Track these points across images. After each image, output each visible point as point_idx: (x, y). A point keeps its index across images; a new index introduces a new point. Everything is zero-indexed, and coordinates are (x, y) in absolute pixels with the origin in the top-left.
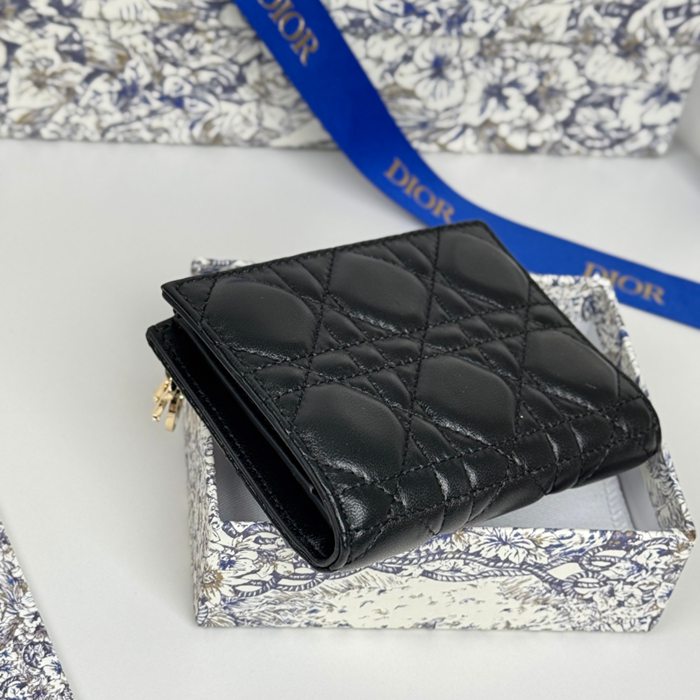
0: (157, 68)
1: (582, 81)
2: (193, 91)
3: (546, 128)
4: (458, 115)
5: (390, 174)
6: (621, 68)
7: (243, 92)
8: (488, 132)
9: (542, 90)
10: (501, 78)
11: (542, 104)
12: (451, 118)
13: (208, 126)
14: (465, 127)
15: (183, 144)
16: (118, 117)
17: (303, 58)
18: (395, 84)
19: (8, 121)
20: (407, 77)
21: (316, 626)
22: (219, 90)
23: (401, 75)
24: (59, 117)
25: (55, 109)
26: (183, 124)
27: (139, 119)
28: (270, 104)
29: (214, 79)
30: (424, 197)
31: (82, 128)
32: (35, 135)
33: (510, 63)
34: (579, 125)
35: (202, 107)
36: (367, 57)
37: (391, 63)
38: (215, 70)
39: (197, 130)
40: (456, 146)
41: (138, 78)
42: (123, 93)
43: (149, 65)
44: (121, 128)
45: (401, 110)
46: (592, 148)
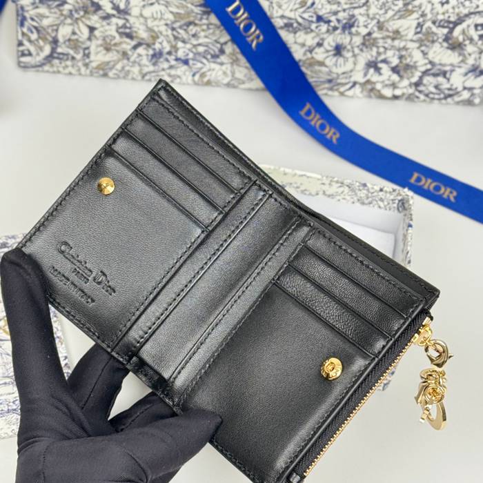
0: (174, 43)
1: (427, 61)
2: (194, 56)
3: (404, 87)
4: (351, 77)
6: (450, 55)
7: (223, 58)
8: (369, 87)
9: (401, 65)
10: (376, 58)
11: (402, 73)
12: (346, 78)
13: (203, 75)
14: (355, 84)
15: (188, 84)
16: (151, 68)
17: (254, 45)
18: (313, 58)
19: (90, 67)
20: (319, 54)
22: (209, 57)
23: (316, 53)
24: (119, 66)
26: (189, 74)
27: (163, 70)
28: (238, 65)
29: (206, 51)
31: (131, 73)
32: (105, 75)
33: (382, 50)
34: (425, 85)
35: (199, 65)
36: (296, 43)
37: (309, 47)
38: (207, 46)
39: (197, 77)
40: (350, 93)
41: (163, 48)
42: (154, 56)
43: (169, 42)
44: (153, 74)
45: (316, 72)
46: (433, 99)
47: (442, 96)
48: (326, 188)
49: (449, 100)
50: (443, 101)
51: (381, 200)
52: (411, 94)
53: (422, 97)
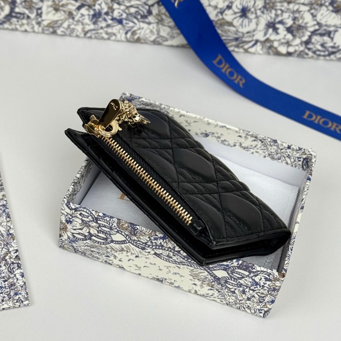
0: (110, 5)
1: (315, 23)
2: (127, 17)
3: (297, 44)
4: (253, 35)
5: (215, 62)
6: (334, 18)
7: (151, 19)
8: (268, 44)
9: (294, 25)
10: (275, 20)
11: (295, 33)
12: (250, 37)
13: (134, 33)
14: (257, 41)
15: (122, 41)
16: (92, 27)
17: (176, 4)
18: (223, 19)
19: (42, 25)
20: (229, 16)
21: (109, 263)
22: (139, 17)
23: (226, 15)
24: (65, 25)
25: (64, 21)
26: (123, 32)
27: (102, 28)
28: (163, 25)
29: (137, 12)
30: (231, 74)
31: (76, 31)
32: (54, 32)
33: (279, 12)
34: (313, 44)
35: (131, 24)
36: (210, 5)
37: (221, 9)
38: (137, 8)
39: (129, 35)
40: (252, 50)
41: (102, 9)
42: (94, 16)
43: (106, 4)
44: (94, 32)
45: (225, 31)
46: (319, 55)
47: (327, 53)
48: (242, 140)
49: (332, 57)
50: (328, 58)
51: (289, 156)
52: (302, 51)
53: (311, 54)
